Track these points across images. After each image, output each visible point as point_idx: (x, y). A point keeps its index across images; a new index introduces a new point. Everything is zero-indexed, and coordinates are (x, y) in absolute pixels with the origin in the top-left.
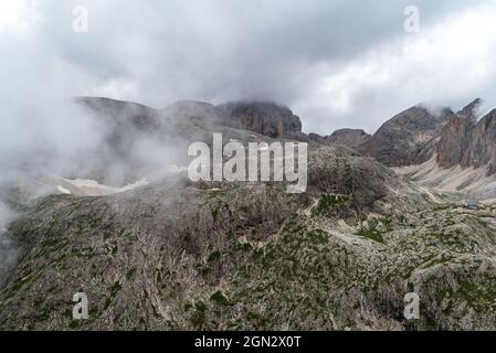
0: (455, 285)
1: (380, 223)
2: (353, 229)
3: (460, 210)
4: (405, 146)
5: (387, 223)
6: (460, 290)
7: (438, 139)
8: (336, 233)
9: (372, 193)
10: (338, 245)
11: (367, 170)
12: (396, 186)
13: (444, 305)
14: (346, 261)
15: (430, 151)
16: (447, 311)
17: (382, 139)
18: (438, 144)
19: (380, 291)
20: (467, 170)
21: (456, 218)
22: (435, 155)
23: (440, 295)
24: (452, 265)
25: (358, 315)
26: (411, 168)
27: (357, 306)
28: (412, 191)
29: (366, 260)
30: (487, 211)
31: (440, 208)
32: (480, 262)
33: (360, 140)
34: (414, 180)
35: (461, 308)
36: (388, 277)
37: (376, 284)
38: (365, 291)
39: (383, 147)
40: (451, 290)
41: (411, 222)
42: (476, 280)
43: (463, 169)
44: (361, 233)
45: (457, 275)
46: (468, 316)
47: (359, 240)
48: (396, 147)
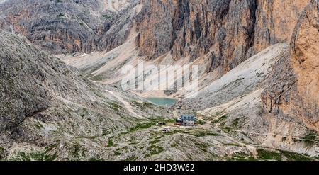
3: (170, 127)
4: (84, 18)
7: (139, 8)
9: (19, 104)
12: (65, 89)
15: (126, 27)
18: (139, 19)
20: (181, 60)
21: (165, 142)
26: (94, 58)
28: (93, 98)
30: (207, 126)
31: (141, 127)
34: (98, 78)
43: (175, 61)
48: (67, 16)
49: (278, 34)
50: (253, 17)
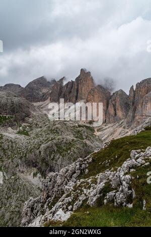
0: (56, 148)
1: (28, 127)
2: (15, 131)
4: (38, 94)
5: (30, 127)
6: (57, 150)
7: (51, 91)
8: (7, 134)
9: (24, 114)
10: (8, 140)
11: (21, 104)
12: (34, 110)
13: (52, 157)
14: (12, 147)
15: (48, 96)
16: (53, 159)
17: (29, 90)
18: (51, 94)
19: (27, 157)
22: (49, 98)
23: (51, 153)
24: (55, 141)
25: (18, 170)
26: (40, 103)
27: (17, 166)
28: (40, 113)
29: (21, 144)
32: (64, 138)
33: (18, 90)
34: (42, 108)
35: (58, 157)
36: (31, 150)
37: (26, 154)
38: (21, 158)
39: (29, 94)
40: (54, 151)
41: (40, 126)
42: (63, 145)
44: (19, 133)
45: (56, 145)
46: (60, 159)
47: (18, 136)
48: (34, 94)
49: (83, 97)
50: (77, 93)
